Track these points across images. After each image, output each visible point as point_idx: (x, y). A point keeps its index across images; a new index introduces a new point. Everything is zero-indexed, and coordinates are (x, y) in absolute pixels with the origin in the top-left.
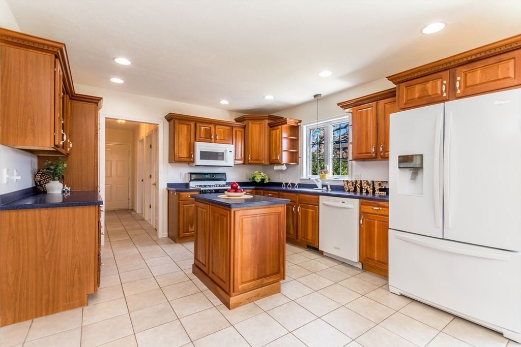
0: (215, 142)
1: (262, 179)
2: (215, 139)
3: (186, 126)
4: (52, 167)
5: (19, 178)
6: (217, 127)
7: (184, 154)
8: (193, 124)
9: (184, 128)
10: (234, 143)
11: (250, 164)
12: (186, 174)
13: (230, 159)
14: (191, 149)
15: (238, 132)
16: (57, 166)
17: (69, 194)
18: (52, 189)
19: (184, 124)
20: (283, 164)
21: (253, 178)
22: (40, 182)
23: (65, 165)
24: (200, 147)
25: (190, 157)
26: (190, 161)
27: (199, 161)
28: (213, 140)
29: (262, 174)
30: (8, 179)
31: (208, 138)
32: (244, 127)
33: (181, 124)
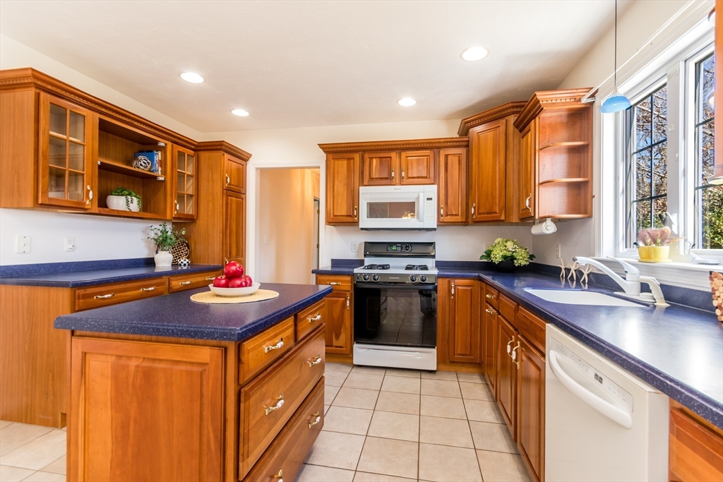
0: (400, 184)
1: (505, 257)
2: (401, 177)
3: (345, 162)
6: (404, 154)
7: (342, 210)
8: (357, 157)
9: (343, 167)
10: (441, 180)
11: (476, 223)
12: (360, 244)
13: (428, 215)
14: (354, 200)
15: (447, 156)
19: (343, 160)
21: (488, 253)
24: (369, 194)
25: (351, 215)
26: (352, 221)
27: (365, 221)
28: (396, 180)
29: (509, 245)
31: (387, 179)
32: (468, 144)
33: (338, 158)
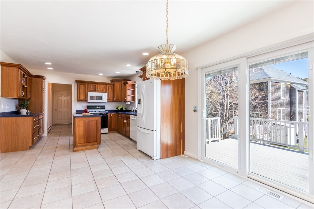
0: (98, 92)
1: (121, 108)
2: (98, 90)
3: (83, 85)
4: (23, 104)
5: (8, 107)
6: (99, 85)
7: (82, 97)
8: (86, 85)
9: (82, 87)
10: (108, 92)
11: (115, 101)
12: (85, 106)
13: (105, 99)
14: (86, 95)
15: (109, 87)
16: (25, 103)
17: (30, 114)
18: (23, 112)
19: (82, 84)
20: (128, 102)
21: (118, 108)
22: (18, 109)
23: (28, 103)
24: (90, 94)
25: (85, 99)
26: (85, 100)
27: (89, 101)
28: (97, 91)
29: (122, 106)
30: (3, 108)
31: (94, 91)
32: (113, 85)
33: (81, 84)
